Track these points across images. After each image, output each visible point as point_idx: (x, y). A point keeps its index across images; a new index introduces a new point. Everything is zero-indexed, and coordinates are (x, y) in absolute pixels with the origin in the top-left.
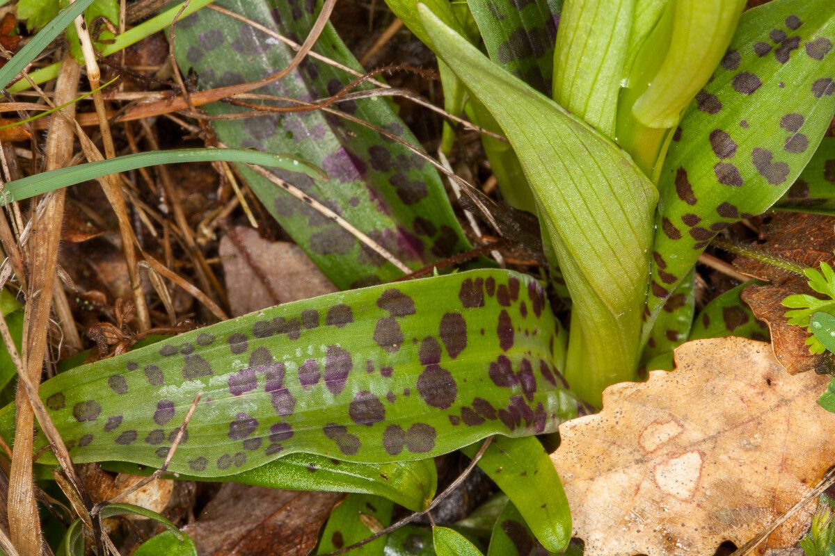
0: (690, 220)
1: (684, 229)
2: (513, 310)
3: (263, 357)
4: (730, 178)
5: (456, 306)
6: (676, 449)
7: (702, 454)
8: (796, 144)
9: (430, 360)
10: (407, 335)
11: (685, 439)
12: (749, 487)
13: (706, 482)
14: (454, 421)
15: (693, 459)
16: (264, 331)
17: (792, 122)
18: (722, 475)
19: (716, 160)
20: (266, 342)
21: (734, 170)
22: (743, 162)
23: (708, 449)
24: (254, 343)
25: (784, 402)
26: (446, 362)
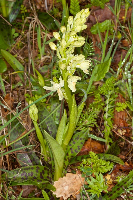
0: (68, 158)
1: (67, 159)
2: (49, 172)
3: (24, 172)
4: (72, 153)
5: (44, 170)
6: (66, 185)
7: (69, 186)
8: (79, 149)
9: (41, 175)
10: (39, 172)
11: (67, 184)
12: (73, 189)
13: (69, 189)
14: (44, 180)
15: (68, 186)
16: (25, 169)
17: (78, 147)
18: (71, 188)
19: (71, 151)
20: (25, 171)
21: (73, 152)
22: (74, 151)
23: (69, 185)
24: (24, 171)
25: (77, 180)
26: (42, 175)
